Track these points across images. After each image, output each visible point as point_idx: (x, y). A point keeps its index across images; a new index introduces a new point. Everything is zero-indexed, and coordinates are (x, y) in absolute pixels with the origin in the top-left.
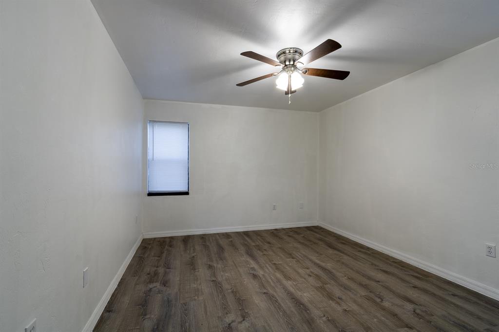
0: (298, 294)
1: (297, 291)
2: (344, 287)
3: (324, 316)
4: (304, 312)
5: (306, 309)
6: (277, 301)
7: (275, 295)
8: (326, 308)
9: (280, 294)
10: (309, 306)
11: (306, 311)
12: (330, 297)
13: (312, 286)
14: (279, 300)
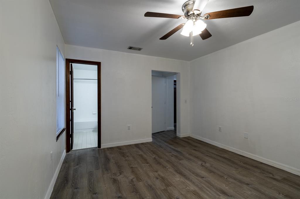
0: (183, 179)
1: (184, 181)
2: (151, 187)
3: (167, 169)
4: (177, 169)
5: (176, 171)
6: (193, 173)
7: (196, 177)
8: (166, 172)
9: (193, 178)
10: (175, 173)
11: (176, 170)
12: (163, 179)
13: (175, 187)
14: (192, 174)
